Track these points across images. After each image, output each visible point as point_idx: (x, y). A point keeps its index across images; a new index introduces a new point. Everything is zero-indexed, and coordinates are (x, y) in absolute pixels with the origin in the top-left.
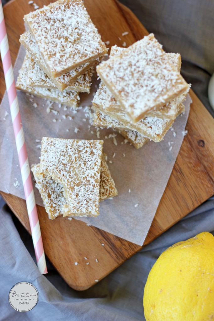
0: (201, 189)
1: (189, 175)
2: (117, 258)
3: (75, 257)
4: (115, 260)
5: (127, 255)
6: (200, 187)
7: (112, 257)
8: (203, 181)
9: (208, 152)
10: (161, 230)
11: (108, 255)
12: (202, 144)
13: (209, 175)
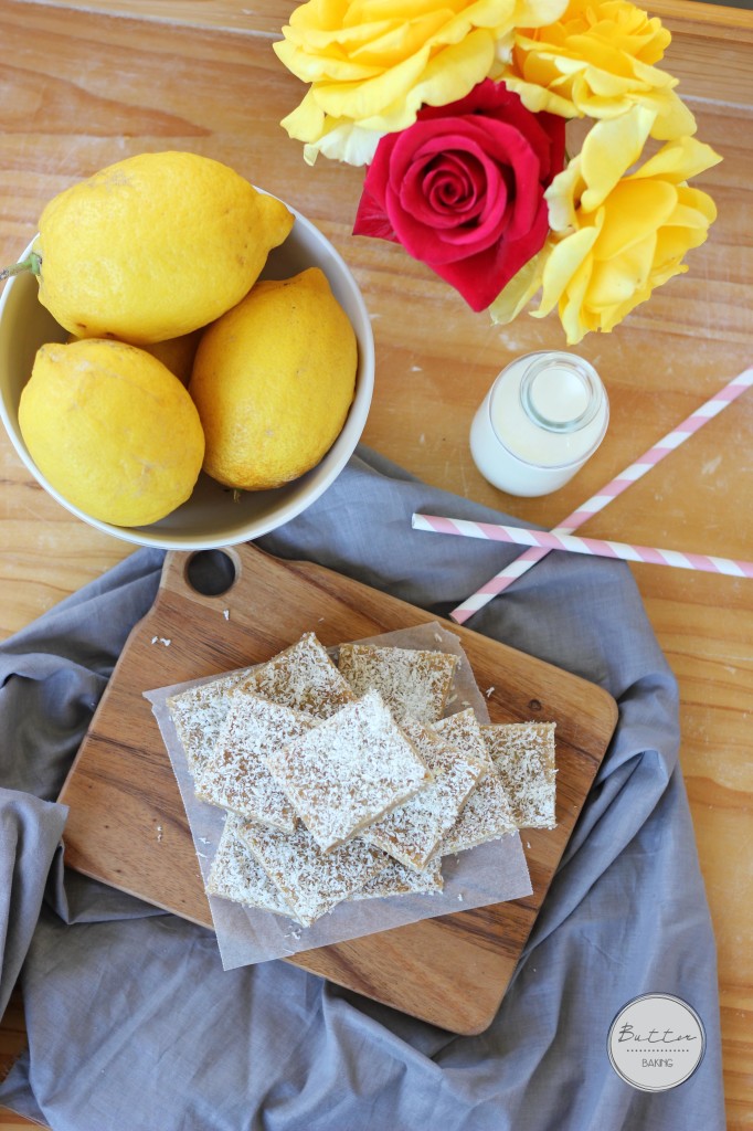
2: (509, 951)
3: (444, 986)
4: (508, 957)
5: (521, 935)
7: (500, 954)
8: (569, 761)
9: (553, 713)
11: (492, 954)
12: (535, 706)
13: (573, 747)
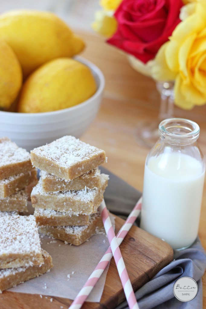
0: (142, 264)
1: (129, 258)
6: (140, 263)
8: (141, 259)
9: (139, 243)
10: (114, 292)
12: (132, 240)
13: (145, 255)
